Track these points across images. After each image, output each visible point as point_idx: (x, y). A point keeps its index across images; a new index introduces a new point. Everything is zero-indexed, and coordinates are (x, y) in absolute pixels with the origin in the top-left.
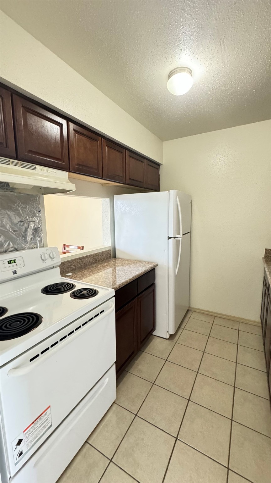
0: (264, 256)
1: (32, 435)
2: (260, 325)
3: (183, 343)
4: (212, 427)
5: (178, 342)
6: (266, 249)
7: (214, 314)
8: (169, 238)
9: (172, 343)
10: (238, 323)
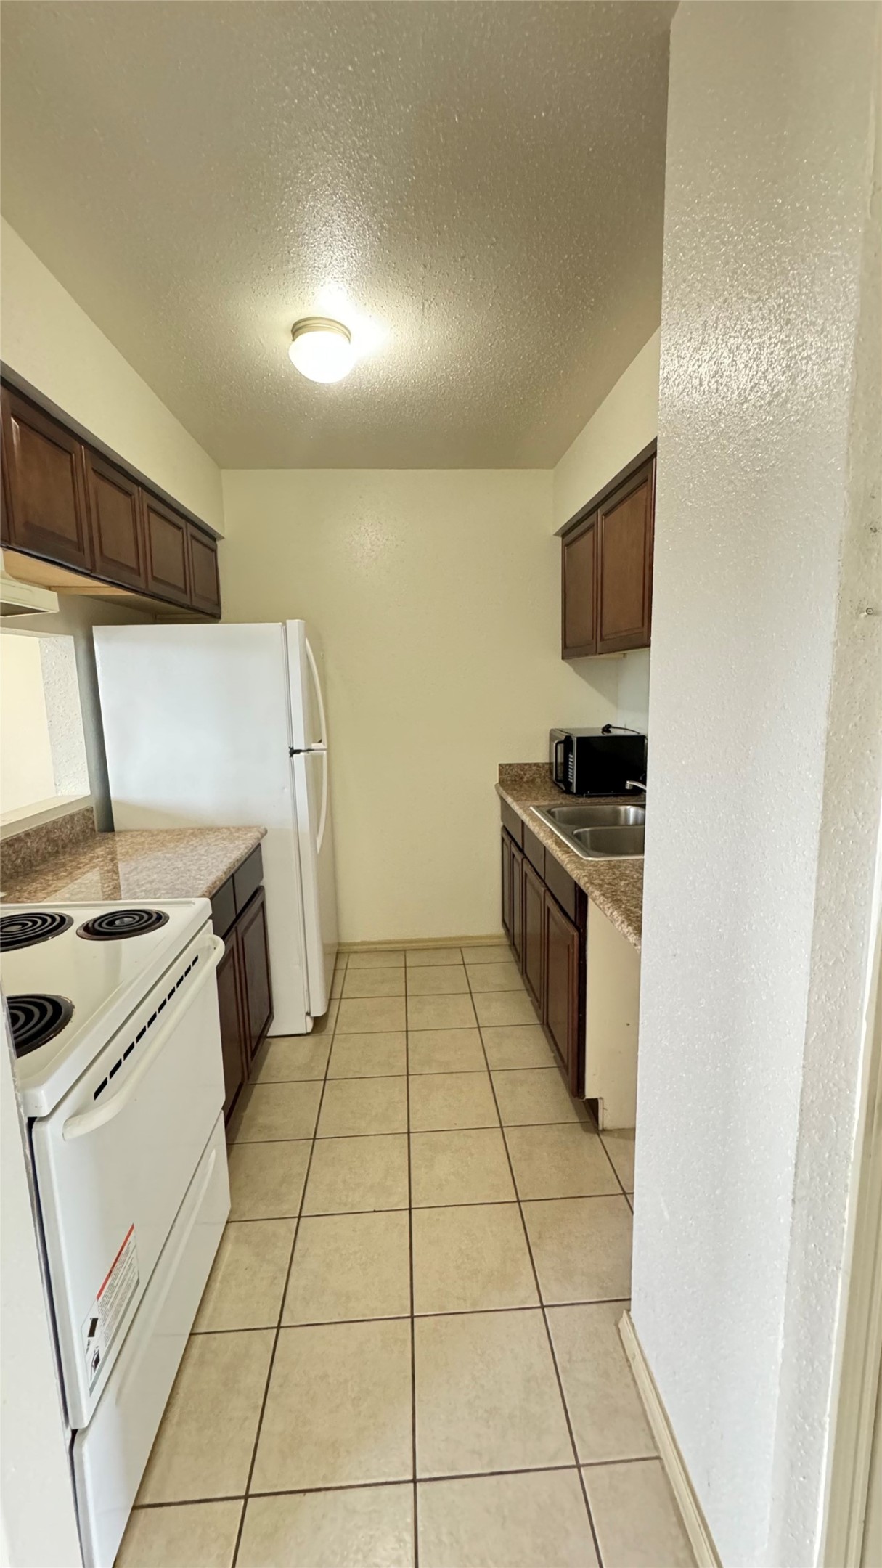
0: (498, 782)
1: (111, 1306)
2: (505, 941)
3: (353, 1030)
4: (471, 1155)
5: (337, 1032)
6: (500, 765)
7: (400, 946)
8: (293, 752)
9: (325, 1037)
10: (459, 950)
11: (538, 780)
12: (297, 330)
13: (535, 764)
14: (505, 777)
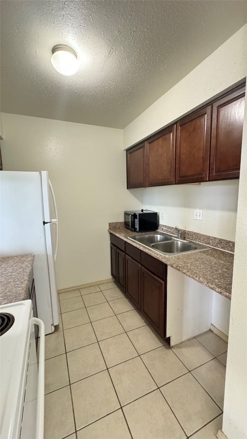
0: (109, 228)
3: (69, 327)
5: (64, 329)
6: (109, 223)
7: (77, 288)
8: (44, 223)
9: (60, 333)
10: (97, 286)
11: (121, 227)
12: (54, 50)
13: (120, 222)
14: (111, 227)
